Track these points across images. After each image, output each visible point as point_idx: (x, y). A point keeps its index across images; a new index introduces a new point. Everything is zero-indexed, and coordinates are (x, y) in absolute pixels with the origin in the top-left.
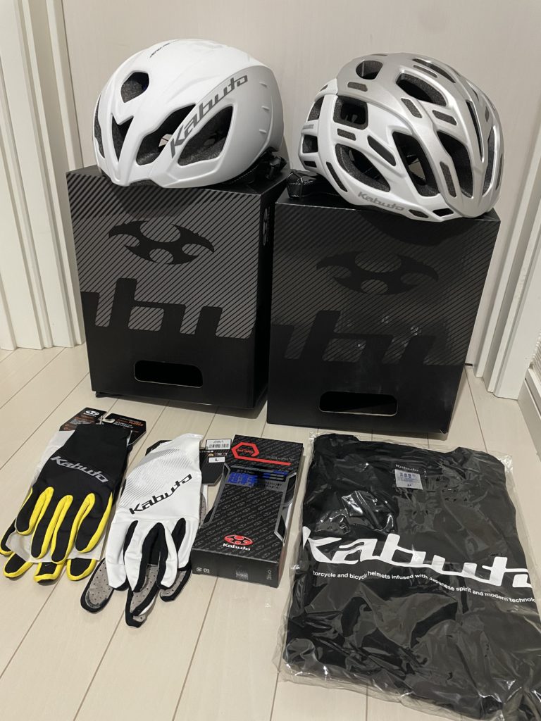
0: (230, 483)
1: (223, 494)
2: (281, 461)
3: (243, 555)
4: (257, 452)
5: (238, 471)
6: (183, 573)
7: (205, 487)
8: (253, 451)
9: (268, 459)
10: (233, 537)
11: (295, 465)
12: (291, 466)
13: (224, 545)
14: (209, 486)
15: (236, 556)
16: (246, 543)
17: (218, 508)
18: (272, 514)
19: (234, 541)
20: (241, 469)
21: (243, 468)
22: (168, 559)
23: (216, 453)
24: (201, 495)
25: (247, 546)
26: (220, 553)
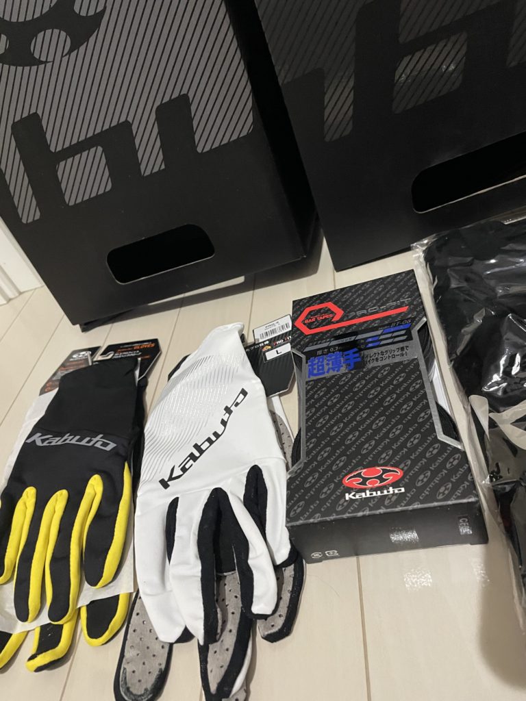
0: (313, 378)
1: (307, 401)
2: (387, 310)
3: (394, 505)
4: (339, 313)
5: (320, 352)
6: (289, 572)
7: (275, 399)
8: (332, 312)
9: (363, 315)
10: (359, 475)
11: (416, 306)
12: (410, 311)
13: (347, 496)
14: (280, 395)
15: (382, 511)
16: (390, 478)
17: (308, 429)
18: (416, 404)
19: (363, 483)
20: (323, 349)
21: (325, 345)
22: (251, 555)
23: (273, 343)
24: (273, 414)
25: (395, 485)
26: (346, 516)
